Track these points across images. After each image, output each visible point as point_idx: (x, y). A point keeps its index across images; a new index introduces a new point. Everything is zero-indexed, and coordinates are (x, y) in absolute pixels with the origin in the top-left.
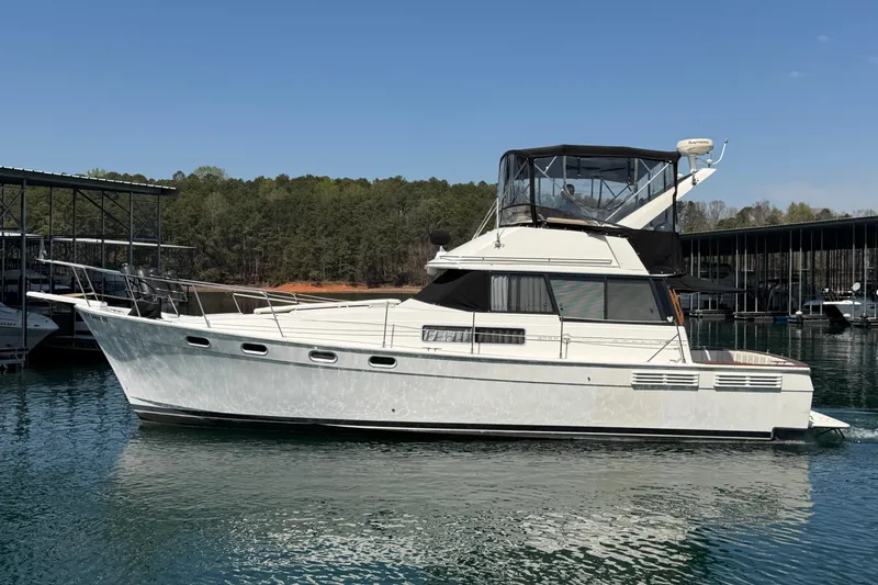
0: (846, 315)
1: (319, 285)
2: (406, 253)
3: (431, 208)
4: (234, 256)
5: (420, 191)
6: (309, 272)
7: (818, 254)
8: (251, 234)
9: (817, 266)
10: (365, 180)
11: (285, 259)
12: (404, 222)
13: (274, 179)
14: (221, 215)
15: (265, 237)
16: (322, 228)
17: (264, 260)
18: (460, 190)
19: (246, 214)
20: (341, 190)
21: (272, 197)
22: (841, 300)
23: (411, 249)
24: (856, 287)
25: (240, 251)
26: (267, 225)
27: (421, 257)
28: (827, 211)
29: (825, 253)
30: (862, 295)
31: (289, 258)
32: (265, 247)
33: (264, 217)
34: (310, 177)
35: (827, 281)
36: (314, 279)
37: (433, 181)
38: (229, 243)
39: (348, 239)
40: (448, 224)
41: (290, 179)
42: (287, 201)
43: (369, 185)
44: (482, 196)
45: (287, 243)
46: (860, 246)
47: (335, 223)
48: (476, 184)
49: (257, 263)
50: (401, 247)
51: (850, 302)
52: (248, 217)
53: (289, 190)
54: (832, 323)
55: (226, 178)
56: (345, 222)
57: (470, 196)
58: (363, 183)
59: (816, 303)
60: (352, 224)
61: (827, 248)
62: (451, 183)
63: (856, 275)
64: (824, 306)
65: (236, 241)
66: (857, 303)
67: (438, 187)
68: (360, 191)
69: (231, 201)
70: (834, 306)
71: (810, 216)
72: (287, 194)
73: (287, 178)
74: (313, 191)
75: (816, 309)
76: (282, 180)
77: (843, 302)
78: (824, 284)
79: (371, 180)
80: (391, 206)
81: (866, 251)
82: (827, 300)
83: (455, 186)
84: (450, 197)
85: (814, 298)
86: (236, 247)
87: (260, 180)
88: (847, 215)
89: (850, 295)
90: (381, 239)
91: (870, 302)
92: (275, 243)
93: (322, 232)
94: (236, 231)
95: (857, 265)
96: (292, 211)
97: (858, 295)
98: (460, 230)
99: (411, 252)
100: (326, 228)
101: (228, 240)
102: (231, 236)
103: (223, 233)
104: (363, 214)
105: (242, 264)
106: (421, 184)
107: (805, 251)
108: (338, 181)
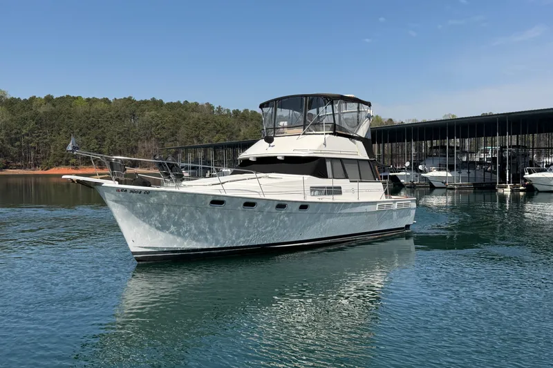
0: (402, 181)
1: (77, 169)
2: (136, 147)
3: (153, 118)
4: (16, 149)
5: (145, 107)
6: (69, 160)
7: (386, 145)
8: (28, 135)
9: (386, 152)
10: (107, 99)
11: (52, 151)
12: (135, 126)
13: (43, 97)
14: (6, 122)
15: (38, 137)
16: (78, 130)
17: (38, 152)
18: (172, 106)
19: (24, 121)
20: (90, 106)
21: (42, 110)
22: (399, 172)
23: (140, 145)
24: (407, 164)
25: (20, 146)
26: (39, 129)
27: (146, 149)
28: (391, 120)
29: (390, 144)
30: (411, 169)
31: (55, 151)
32: (38, 144)
33: (36, 124)
34: (68, 96)
35: (392, 161)
36: (73, 165)
37: (153, 100)
38: (12, 142)
39: (97, 138)
40: (164, 128)
41: (55, 97)
42: (53, 113)
43: (110, 102)
44: (186, 110)
45: (53, 141)
46: (409, 140)
47: (87, 127)
48: (182, 102)
49: (32, 154)
50: (133, 143)
51: (404, 173)
52: (25, 124)
53: (54, 105)
54: (394, 186)
55: (9, 97)
56: (94, 126)
57: (178, 110)
58: (106, 101)
59: (385, 174)
60: (99, 128)
61: (391, 141)
62: (165, 101)
63: (408, 157)
64: (390, 176)
65: (17, 140)
66: (408, 174)
67: (157, 104)
68: (103, 106)
69: (12, 112)
70: (395, 175)
71: (382, 123)
72: (53, 108)
73: (52, 97)
74: (71, 107)
75: (385, 177)
76: (49, 99)
77: (401, 173)
78: (390, 163)
79: (111, 99)
80: (126, 117)
81: (413, 143)
82: (392, 172)
83: (168, 104)
84: (165, 111)
85: (384, 172)
86: (18, 143)
87: (33, 99)
88: (402, 122)
89: (404, 169)
90: (119, 138)
91: (415, 173)
92: (45, 141)
93: (78, 133)
94: (17, 133)
95: (408, 152)
96: (56, 119)
97: (409, 169)
98: (172, 132)
99: (140, 146)
100: (80, 130)
101: (11, 139)
102: (13, 136)
103: (7, 135)
104: (107, 121)
105: (22, 155)
106: (145, 102)
107: (379, 143)
108: (88, 100)
